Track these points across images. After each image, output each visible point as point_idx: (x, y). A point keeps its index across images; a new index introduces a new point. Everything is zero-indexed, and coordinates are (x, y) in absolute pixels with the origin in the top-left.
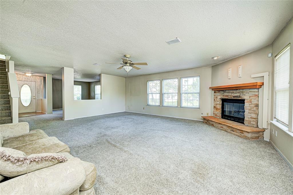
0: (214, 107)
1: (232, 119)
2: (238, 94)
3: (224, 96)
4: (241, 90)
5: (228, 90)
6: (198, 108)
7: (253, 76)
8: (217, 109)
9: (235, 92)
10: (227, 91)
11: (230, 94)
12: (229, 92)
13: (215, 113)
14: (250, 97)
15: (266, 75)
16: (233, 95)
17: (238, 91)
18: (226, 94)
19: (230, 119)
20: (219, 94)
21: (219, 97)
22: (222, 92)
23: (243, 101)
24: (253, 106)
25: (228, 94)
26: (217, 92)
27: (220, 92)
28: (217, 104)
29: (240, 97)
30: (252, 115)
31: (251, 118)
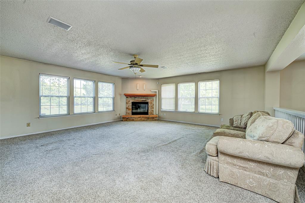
0: (127, 108)
2: (145, 99)
3: (135, 100)
4: (147, 97)
6: (112, 111)
7: (152, 91)
8: (129, 109)
9: (143, 98)
10: (137, 97)
11: (140, 100)
13: (127, 112)
14: (151, 101)
15: (157, 91)
16: (141, 100)
17: (144, 98)
18: (136, 99)
20: (131, 99)
21: (131, 101)
22: (133, 98)
23: (147, 103)
24: (152, 105)
25: (138, 99)
26: (129, 97)
27: (132, 97)
28: (128, 106)
29: (146, 101)
30: (152, 109)
31: (152, 111)
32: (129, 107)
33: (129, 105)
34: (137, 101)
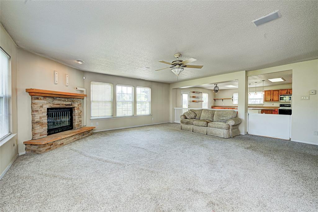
0: (37, 122)
1: (60, 131)
2: (70, 103)
4: (72, 99)
5: (60, 98)
7: (78, 88)
9: (67, 100)
10: (58, 98)
12: (60, 100)
14: (78, 105)
15: (85, 90)
16: (65, 103)
17: (69, 100)
18: (56, 102)
19: (57, 131)
20: (45, 102)
21: (46, 106)
22: (50, 100)
23: (72, 109)
24: (80, 112)
25: (59, 102)
26: (42, 98)
27: (47, 98)
28: (40, 118)
29: (71, 105)
30: (80, 119)
31: (80, 121)
32: (42, 119)
33: (41, 115)
34: (58, 106)
